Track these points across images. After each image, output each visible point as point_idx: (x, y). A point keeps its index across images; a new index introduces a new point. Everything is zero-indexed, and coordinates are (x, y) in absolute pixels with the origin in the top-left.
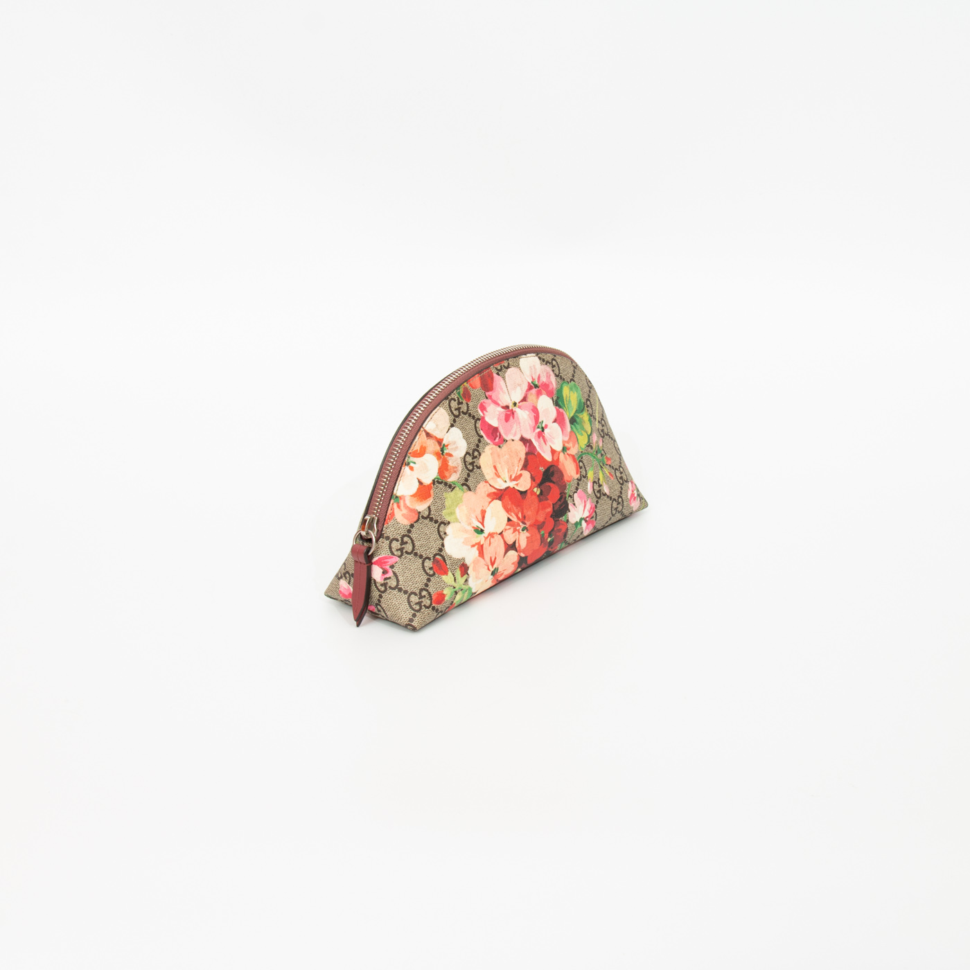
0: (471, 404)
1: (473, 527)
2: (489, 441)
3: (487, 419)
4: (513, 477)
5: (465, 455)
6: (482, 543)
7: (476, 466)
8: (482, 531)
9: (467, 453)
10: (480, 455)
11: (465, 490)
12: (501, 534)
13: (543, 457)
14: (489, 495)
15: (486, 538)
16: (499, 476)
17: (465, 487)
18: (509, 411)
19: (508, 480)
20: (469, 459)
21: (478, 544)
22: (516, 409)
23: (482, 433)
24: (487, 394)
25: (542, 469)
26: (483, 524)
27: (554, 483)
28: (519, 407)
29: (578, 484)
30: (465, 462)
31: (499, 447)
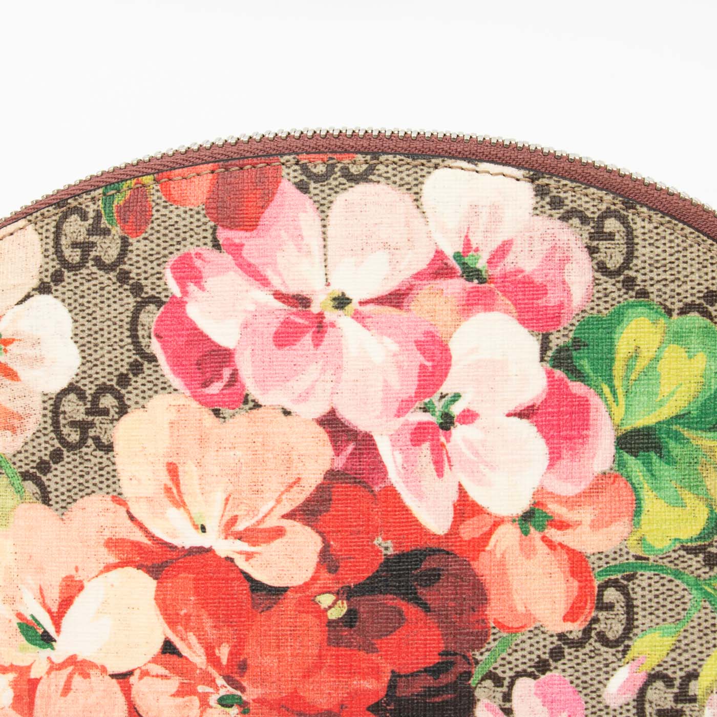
0: (137, 245)
1: (19, 615)
2: (176, 382)
3: (193, 311)
4: (240, 527)
5: (65, 392)
6: (33, 675)
7: (97, 439)
8: (47, 640)
9: (72, 388)
10: (123, 410)
11: (28, 494)
12: (123, 677)
13: (406, 510)
14: (113, 544)
15: (54, 667)
16: (180, 503)
17: (30, 486)
18: (306, 315)
19: (214, 526)
20: (74, 408)
21: (23, 671)
22: (343, 321)
23: (156, 348)
24: (223, 235)
25: (386, 546)
26: (57, 618)
27: (427, 609)
28: (358, 317)
29: (557, 654)
30: (56, 411)
31: (217, 413)
